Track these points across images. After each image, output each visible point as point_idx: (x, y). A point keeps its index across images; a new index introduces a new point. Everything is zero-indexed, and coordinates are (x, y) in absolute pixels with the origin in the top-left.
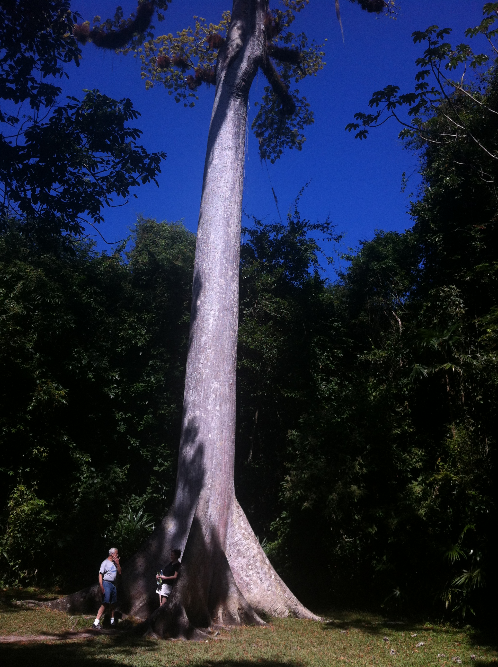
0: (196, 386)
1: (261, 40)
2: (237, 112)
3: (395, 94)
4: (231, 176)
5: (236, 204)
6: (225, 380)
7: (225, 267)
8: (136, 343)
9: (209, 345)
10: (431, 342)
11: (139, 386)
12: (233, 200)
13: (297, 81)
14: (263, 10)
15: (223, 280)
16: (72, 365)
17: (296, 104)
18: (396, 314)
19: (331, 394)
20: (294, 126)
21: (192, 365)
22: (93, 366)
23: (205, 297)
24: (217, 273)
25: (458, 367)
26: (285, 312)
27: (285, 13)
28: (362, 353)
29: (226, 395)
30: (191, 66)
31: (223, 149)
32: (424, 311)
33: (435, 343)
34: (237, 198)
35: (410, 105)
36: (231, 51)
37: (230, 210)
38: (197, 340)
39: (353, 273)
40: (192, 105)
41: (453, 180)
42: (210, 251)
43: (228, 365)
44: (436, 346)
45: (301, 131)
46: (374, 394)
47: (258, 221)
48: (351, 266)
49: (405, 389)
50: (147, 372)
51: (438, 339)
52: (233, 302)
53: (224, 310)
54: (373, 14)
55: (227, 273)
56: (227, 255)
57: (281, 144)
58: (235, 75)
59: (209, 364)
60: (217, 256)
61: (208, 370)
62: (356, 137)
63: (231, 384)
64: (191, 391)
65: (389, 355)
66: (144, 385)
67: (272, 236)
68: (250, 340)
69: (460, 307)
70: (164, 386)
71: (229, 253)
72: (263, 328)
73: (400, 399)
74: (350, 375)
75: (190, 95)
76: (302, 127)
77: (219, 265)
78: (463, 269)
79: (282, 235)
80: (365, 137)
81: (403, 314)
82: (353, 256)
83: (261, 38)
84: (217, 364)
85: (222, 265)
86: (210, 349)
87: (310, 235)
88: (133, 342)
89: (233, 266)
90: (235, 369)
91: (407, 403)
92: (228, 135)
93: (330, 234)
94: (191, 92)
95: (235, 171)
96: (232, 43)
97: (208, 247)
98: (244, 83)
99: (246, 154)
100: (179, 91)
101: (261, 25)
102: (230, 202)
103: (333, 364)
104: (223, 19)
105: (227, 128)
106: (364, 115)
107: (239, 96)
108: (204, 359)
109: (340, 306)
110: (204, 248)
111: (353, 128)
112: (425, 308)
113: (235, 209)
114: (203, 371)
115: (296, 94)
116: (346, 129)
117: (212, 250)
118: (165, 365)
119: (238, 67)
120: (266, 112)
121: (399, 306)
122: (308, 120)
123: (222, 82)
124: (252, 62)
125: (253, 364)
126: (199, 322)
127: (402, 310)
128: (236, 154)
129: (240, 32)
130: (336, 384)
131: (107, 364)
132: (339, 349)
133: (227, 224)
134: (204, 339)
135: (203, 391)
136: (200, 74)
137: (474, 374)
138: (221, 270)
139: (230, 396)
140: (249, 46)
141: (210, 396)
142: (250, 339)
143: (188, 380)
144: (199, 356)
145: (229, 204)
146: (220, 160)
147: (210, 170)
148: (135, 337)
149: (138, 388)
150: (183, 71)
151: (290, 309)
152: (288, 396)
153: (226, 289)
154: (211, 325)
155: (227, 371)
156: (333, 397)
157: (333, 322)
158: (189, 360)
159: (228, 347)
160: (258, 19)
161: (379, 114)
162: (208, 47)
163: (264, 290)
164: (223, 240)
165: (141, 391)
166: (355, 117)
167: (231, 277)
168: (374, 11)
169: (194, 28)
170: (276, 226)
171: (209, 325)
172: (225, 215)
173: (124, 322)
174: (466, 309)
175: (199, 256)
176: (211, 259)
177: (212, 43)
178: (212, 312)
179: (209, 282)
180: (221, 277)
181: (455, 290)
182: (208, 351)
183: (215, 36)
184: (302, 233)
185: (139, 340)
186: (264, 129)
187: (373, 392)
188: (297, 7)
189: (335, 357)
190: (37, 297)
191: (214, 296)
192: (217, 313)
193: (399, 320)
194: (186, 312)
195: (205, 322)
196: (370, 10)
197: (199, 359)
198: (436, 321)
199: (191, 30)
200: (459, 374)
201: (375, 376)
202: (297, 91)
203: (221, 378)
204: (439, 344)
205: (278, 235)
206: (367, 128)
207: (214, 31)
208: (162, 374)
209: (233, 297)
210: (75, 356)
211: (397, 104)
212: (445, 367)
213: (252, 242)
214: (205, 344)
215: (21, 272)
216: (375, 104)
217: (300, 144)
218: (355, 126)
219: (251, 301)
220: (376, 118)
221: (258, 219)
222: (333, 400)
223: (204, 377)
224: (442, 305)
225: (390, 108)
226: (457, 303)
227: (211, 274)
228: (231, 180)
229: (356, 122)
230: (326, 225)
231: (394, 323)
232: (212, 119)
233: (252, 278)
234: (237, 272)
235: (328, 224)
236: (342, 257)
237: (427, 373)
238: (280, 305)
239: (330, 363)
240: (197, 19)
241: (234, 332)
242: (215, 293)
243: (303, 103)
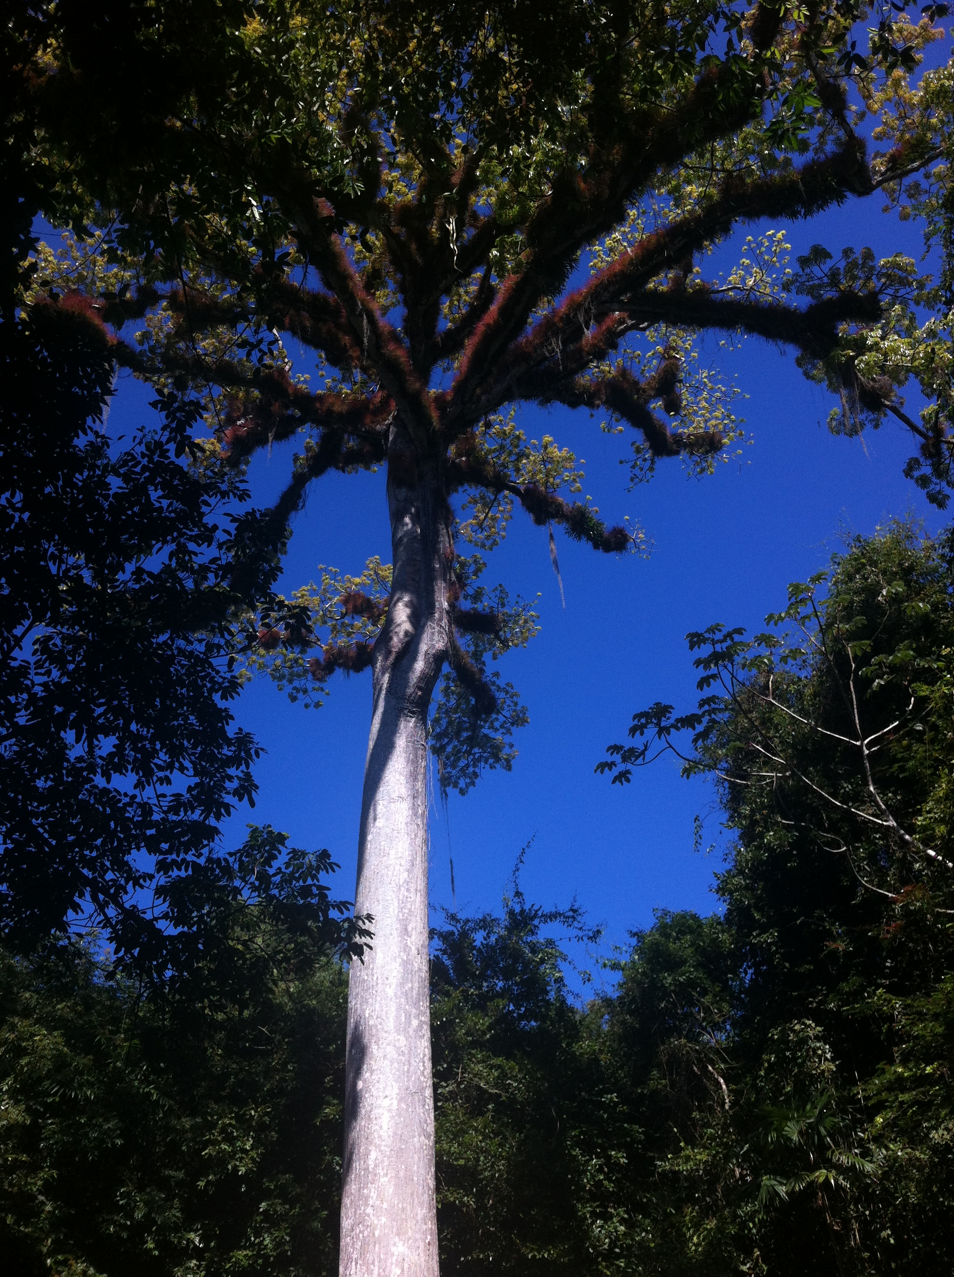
0: (362, 1254)
1: (443, 625)
2: (412, 740)
3: (668, 715)
4: (407, 846)
5: (419, 894)
6: (418, 1236)
7: (406, 1011)
8: (236, 1169)
9: (383, 1169)
10: (786, 1128)
11: (241, 1258)
12: (412, 887)
13: (495, 657)
14: (445, 580)
15: (402, 1038)
16: (114, 1223)
17: (497, 694)
18: (713, 1068)
19: (613, 1244)
20: (496, 730)
21: (353, 1210)
22: (155, 1222)
23: (372, 1072)
24: (391, 1024)
25: (841, 1177)
26: (515, 1084)
27: (470, 560)
28: (664, 1159)
29: (420, 1266)
30: (315, 643)
31: (392, 801)
32: (766, 1070)
33: (793, 1131)
34: (419, 882)
35: (694, 729)
36: (396, 642)
37: (409, 906)
38: (359, 1160)
39: (628, 995)
40: (317, 705)
41: (780, 839)
42: (377, 984)
43: (421, 1204)
44: (795, 1137)
45: (508, 739)
46: (695, 1239)
47: (452, 915)
48: (621, 982)
49: (751, 1225)
50: (255, 1226)
51: (798, 1122)
52: (422, 1079)
53: (407, 1095)
54: (612, 554)
55: (410, 1023)
56: (407, 988)
57: (476, 762)
58: (406, 681)
59: (385, 1206)
60: (390, 992)
61: (383, 1219)
62: (614, 782)
63: (429, 1244)
64: (354, 1263)
65: (714, 1156)
66: (250, 1254)
67: (479, 937)
68: (455, 1148)
69: (826, 1059)
70: (289, 1253)
71: (410, 985)
72: (478, 1123)
73: (744, 1245)
74: (645, 1200)
75: (314, 689)
76: (509, 731)
77: (393, 1009)
78: (822, 990)
79: (496, 936)
80: (628, 780)
81: (727, 1069)
82: (623, 962)
83: (445, 622)
84: (400, 1206)
85: (399, 1008)
86: (386, 1175)
87: (545, 932)
88: (230, 1167)
89: (418, 1008)
90: (435, 1211)
91: (757, 1253)
92: (398, 777)
93: (581, 929)
94: (317, 685)
95: (413, 836)
96: (397, 630)
97: (373, 975)
98: (420, 693)
99: (431, 805)
100: (296, 683)
101: (442, 602)
102: (408, 890)
103: (610, 1181)
104: (367, 568)
105: (397, 766)
106: (621, 748)
107: (413, 713)
108: (375, 1197)
109: (610, 1060)
110: (366, 978)
111: (606, 768)
112: (766, 1065)
113: (417, 903)
114: (376, 1222)
115: (495, 679)
116: (596, 771)
117: (380, 981)
118: (291, 1209)
119: (410, 668)
120: (447, 712)
121: (717, 1052)
122: (519, 720)
123: (384, 692)
124: (431, 660)
125: (464, 1196)
126: (363, 1123)
127: (724, 1061)
128: (414, 808)
129: (408, 611)
130: (622, 1221)
131: (178, 1214)
132: (618, 1148)
133: (405, 932)
134: (373, 1155)
135: (376, 1263)
136: (333, 655)
137: (869, 1185)
138: (398, 1017)
139: (428, 1269)
140: (425, 635)
141: (390, 1271)
142: (456, 1145)
143: (345, 1241)
144: (365, 1191)
145: (406, 894)
146: (387, 819)
147: (370, 837)
148: (232, 1156)
149: (238, 1261)
150: (303, 652)
151: (524, 1078)
152: (534, 1256)
153: (409, 1053)
154: (385, 1127)
155: (419, 1217)
156: (617, 1250)
157: (601, 1093)
158: (346, 1201)
159: (418, 1168)
160: (437, 595)
161: (646, 746)
162: (344, 611)
163: (474, 1044)
164: (399, 960)
165: (244, 1268)
166: (607, 751)
167: (416, 1031)
168: (613, 550)
169: (319, 583)
170: (484, 920)
171: (381, 1127)
172: (400, 914)
173: (212, 1126)
174: (837, 1063)
175: (357, 994)
176: (378, 999)
177: (350, 606)
178: (386, 1102)
179: (377, 1043)
180: (398, 1031)
181: (813, 1029)
182: (382, 1180)
183: (354, 596)
184: (531, 930)
185: (241, 1162)
186: (446, 740)
187: (693, 1236)
188: (488, 543)
189: (614, 1166)
190: (53, 1089)
191: (388, 1070)
192: (395, 1102)
193: (722, 1081)
194: (329, 1098)
195: (374, 1122)
196: (607, 549)
197: (367, 1198)
198: (789, 1089)
199: (315, 587)
200: (844, 1189)
201: (695, 1202)
202: (496, 674)
203: (410, 1234)
204: (801, 1133)
205: (489, 937)
206: (629, 766)
207: (354, 587)
208: (286, 1229)
209: (422, 1068)
210: (121, 1203)
211: (672, 730)
212: (818, 1177)
213: (444, 952)
214: (376, 1166)
215: (24, 1040)
216: (638, 732)
217: (508, 761)
218: (611, 765)
219: (450, 1068)
220: (643, 753)
221: (452, 911)
222: (618, 1257)
223: (377, 1233)
224: (795, 1058)
225: (663, 735)
226: (820, 1052)
227: (379, 1027)
228: (407, 853)
229: (609, 759)
230: (571, 913)
231: (713, 1088)
232: (370, 751)
233: (451, 1022)
234: (426, 1018)
235: (575, 911)
236: (605, 965)
237: (787, 1193)
238: (503, 1071)
239: (604, 1179)
240: (325, 570)
241: (428, 1137)
242: (389, 1064)
243: (507, 692)
